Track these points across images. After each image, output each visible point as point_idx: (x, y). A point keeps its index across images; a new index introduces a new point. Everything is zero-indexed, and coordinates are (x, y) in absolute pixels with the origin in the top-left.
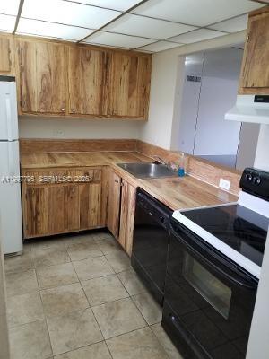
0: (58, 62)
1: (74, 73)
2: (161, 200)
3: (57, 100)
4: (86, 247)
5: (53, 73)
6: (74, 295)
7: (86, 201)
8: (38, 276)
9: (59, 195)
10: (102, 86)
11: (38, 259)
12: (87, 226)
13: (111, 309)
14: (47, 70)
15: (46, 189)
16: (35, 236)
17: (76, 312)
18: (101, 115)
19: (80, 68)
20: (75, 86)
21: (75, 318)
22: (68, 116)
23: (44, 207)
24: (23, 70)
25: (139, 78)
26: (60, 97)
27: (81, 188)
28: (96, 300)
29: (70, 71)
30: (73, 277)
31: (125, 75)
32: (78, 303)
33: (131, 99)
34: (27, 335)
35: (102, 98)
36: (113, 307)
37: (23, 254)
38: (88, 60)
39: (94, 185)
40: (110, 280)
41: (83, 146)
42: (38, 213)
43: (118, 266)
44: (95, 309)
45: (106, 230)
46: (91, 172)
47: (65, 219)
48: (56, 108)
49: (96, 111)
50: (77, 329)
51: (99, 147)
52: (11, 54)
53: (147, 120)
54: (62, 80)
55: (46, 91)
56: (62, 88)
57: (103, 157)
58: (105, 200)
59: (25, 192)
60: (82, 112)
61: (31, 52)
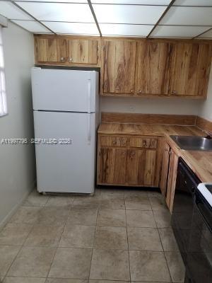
0: (131, 54)
1: (143, 62)
2: (194, 171)
3: (128, 84)
4: (140, 200)
5: (126, 63)
6: (119, 236)
7: (143, 163)
8: (99, 214)
9: (123, 156)
10: (165, 71)
11: (103, 202)
12: (143, 183)
13: (144, 257)
14: (123, 61)
15: (114, 149)
16: (103, 184)
17: (116, 251)
18: (162, 94)
19: (147, 58)
20: (143, 72)
21: (114, 255)
22: (135, 95)
23: (112, 163)
24: (106, 62)
25: (199, 62)
26: (131, 81)
27: (140, 152)
28: (134, 246)
29: (140, 60)
30: (123, 222)
31: (186, 61)
32: (119, 244)
33: (191, 80)
34: (76, 256)
35: (164, 81)
36: (146, 256)
37: (93, 196)
38: (155, 50)
39: (150, 151)
40: (150, 232)
41: (148, 119)
42: (107, 167)
43: (162, 223)
44: (132, 252)
45: (158, 190)
46: (148, 140)
47: (126, 175)
48: (127, 90)
49: (158, 92)
50: (113, 264)
51: (161, 121)
52: (99, 51)
53: (205, 98)
54: (133, 68)
55: (121, 76)
56: (132, 74)
57: (161, 129)
58: (159, 165)
59: (99, 150)
60: (147, 92)
61: (112, 48)
